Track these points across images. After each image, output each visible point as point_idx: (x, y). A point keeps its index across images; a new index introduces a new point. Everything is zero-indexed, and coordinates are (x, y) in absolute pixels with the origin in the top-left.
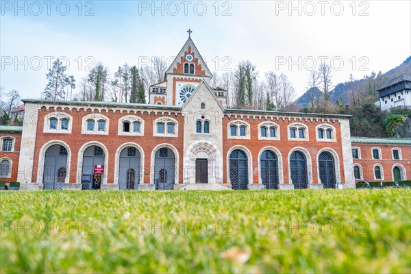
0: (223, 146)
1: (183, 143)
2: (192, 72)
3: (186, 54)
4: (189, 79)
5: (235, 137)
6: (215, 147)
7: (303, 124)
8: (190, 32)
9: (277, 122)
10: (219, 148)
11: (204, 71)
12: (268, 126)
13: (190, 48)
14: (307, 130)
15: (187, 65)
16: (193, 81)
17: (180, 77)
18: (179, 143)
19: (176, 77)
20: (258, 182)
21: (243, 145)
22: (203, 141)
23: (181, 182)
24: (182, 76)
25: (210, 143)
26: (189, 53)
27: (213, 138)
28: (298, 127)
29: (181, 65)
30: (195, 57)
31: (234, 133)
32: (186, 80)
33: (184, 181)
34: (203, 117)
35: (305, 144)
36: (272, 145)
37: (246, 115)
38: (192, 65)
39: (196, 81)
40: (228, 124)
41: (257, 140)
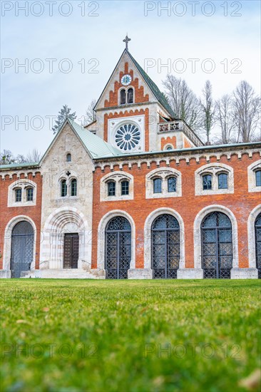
0: (93, 213)
1: (40, 214)
2: (131, 101)
3: (121, 75)
4: (126, 111)
5: (113, 198)
6: (82, 215)
7: (223, 165)
8: (127, 40)
9: (178, 167)
10: (87, 217)
11: (147, 95)
12: (163, 175)
13: (127, 64)
14: (231, 174)
15: (123, 91)
16: (131, 114)
17: (113, 112)
18: (37, 212)
19: (108, 112)
20: (142, 267)
21: (122, 209)
22: (66, 208)
23: (37, 267)
24: (116, 110)
25: (74, 210)
26: (126, 72)
27: (78, 202)
28: (214, 171)
29: (116, 93)
30: (135, 77)
31: (112, 192)
32: (121, 115)
33: (41, 266)
34: (68, 174)
35: (226, 199)
36: (167, 205)
37: (126, 162)
38: (130, 90)
39: (137, 113)
40: (102, 180)
41: (144, 199)
